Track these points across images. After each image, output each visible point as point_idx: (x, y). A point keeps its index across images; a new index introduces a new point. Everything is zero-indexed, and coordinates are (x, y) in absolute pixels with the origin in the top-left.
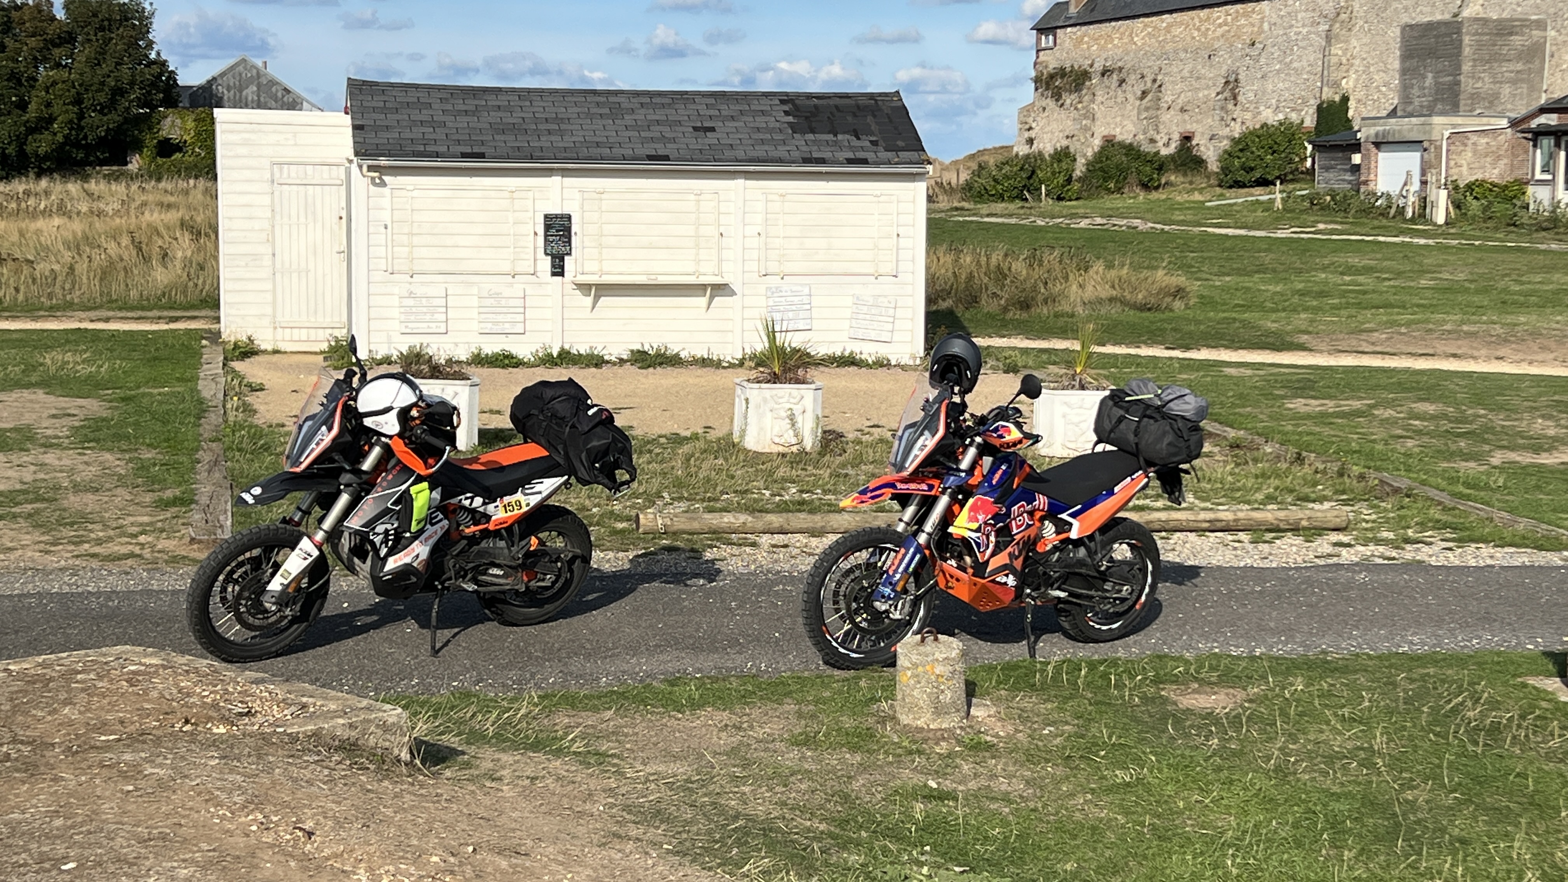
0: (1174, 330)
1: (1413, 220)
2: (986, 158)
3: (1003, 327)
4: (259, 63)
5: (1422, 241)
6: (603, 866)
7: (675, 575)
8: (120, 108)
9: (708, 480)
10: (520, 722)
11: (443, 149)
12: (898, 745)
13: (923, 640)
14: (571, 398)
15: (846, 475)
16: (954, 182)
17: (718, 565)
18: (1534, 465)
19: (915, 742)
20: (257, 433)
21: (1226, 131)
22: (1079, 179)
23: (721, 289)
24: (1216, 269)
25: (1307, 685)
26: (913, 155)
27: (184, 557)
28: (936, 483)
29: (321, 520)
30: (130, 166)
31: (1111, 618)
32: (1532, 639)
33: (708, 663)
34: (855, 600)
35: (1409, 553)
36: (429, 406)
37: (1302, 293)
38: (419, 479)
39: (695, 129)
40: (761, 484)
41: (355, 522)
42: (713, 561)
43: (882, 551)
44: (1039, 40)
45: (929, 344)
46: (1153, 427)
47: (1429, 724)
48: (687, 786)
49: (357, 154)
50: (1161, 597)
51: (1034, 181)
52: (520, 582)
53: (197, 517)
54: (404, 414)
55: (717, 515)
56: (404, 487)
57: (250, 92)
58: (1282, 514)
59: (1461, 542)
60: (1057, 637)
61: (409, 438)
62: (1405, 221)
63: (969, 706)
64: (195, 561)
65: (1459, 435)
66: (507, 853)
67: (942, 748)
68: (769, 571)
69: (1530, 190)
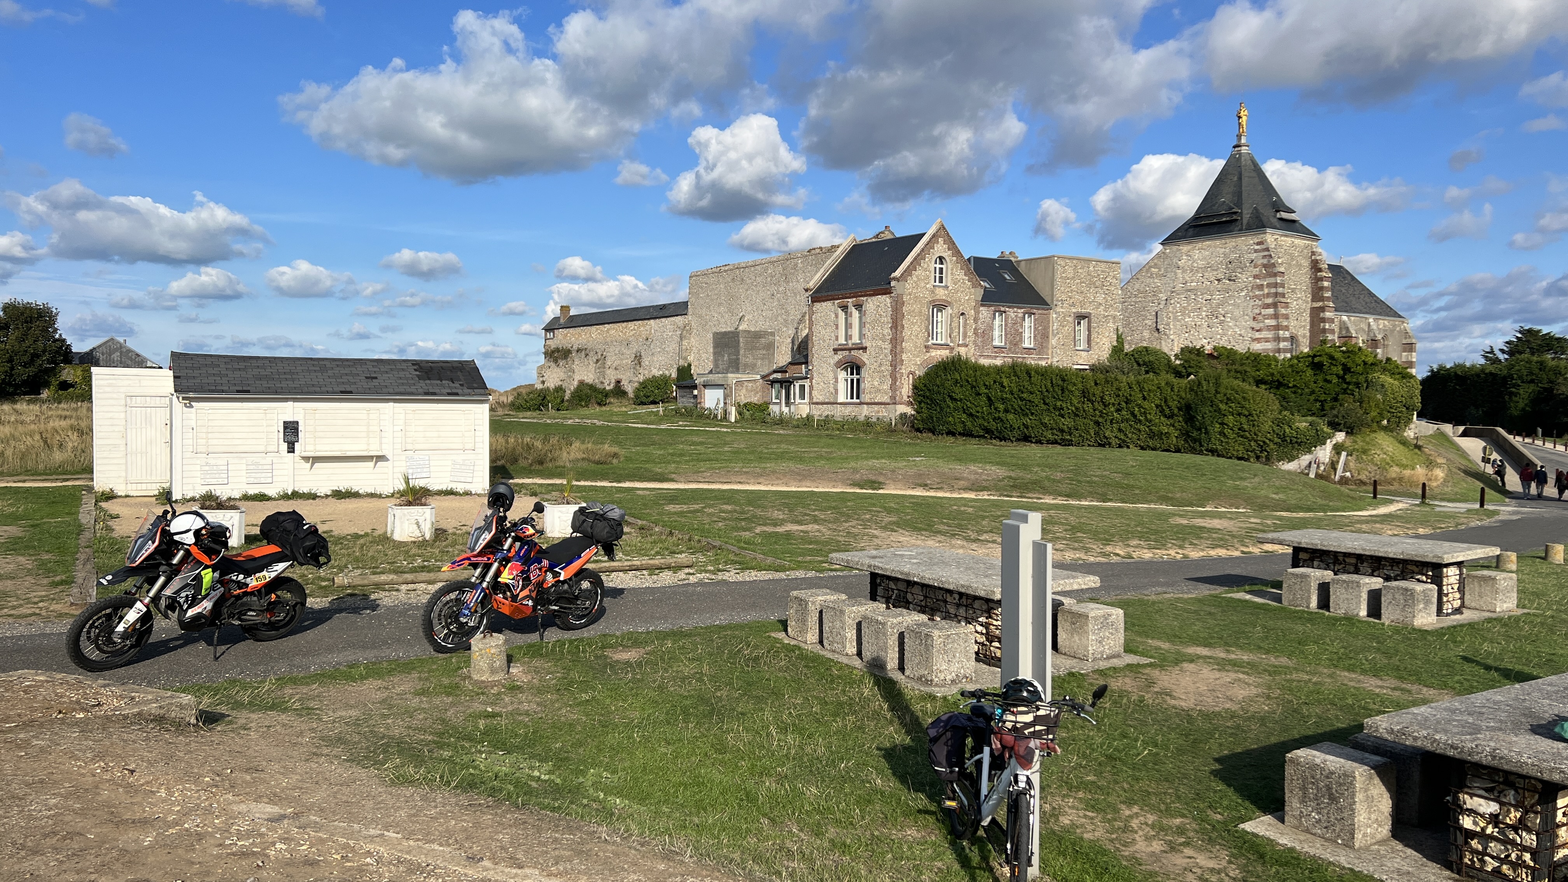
0: (613, 473)
1: (721, 420)
2: (521, 390)
3: (530, 473)
4: (121, 340)
5: (725, 430)
6: (307, 773)
7: (353, 609)
8: (37, 364)
9: (373, 557)
10: (264, 694)
11: (226, 388)
12: (472, 691)
13: (485, 636)
14: (294, 520)
15: (447, 552)
16: (505, 401)
17: (378, 602)
18: (774, 532)
19: (480, 688)
20: (113, 542)
21: (636, 379)
22: (567, 401)
23: (381, 458)
24: (632, 444)
25: (673, 644)
26: (482, 391)
27: (66, 614)
28: (491, 556)
29: (148, 591)
30: (42, 396)
31: (580, 618)
32: (773, 614)
33: (371, 654)
34: (450, 617)
35: (720, 576)
36: (212, 528)
37: (672, 455)
38: (206, 567)
39: (367, 378)
40: (402, 558)
41: (168, 592)
42: (375, 600)
43: (464, 592)
44: (546, 335)
45: (493, 483)
46: (599, 524)
47: (728, 658)
48: (357, 723)
49: (176, 391)
50: (605, 605)
51: (546, 401)
52: (265, 618)
53: (75, 590)
54: (197, 533)
55: (377, 576)
56: (197, 572)
57: (116, 356)
58: (662, 561)
59: (743, 569)
60: (554, 629)
61: (201, 545)
62: (718, 421)
63: (509, 667)
64: (73, 615)
65: (741, 520)
66: (251, 771)
67: (495, 690)
68: (405, 604)
69: (771, 406)
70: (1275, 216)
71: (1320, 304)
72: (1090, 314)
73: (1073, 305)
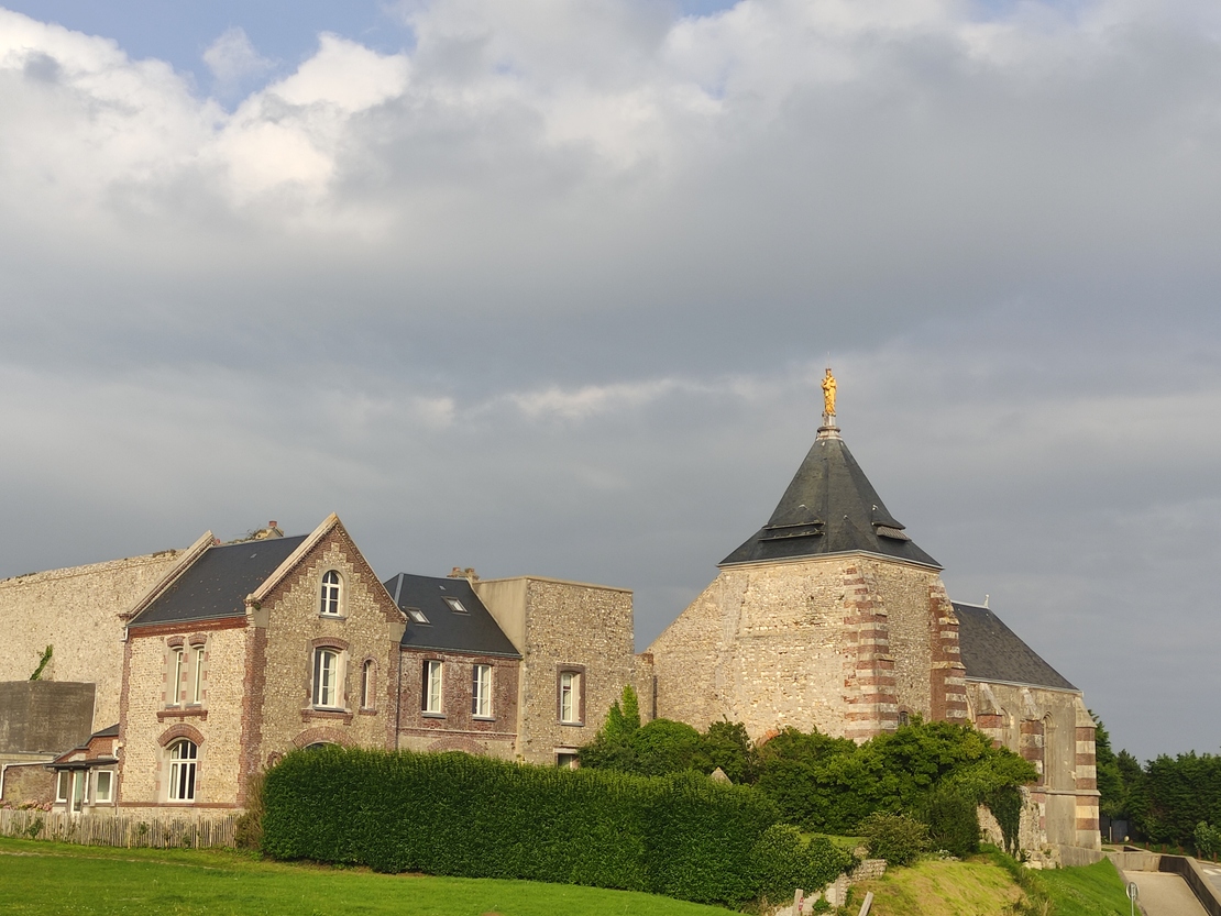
69: (53, 810)
70: (874, 533)
71: (944, 664)
72: (584, 668)
73: (556, 653)
